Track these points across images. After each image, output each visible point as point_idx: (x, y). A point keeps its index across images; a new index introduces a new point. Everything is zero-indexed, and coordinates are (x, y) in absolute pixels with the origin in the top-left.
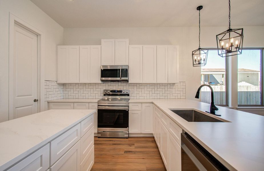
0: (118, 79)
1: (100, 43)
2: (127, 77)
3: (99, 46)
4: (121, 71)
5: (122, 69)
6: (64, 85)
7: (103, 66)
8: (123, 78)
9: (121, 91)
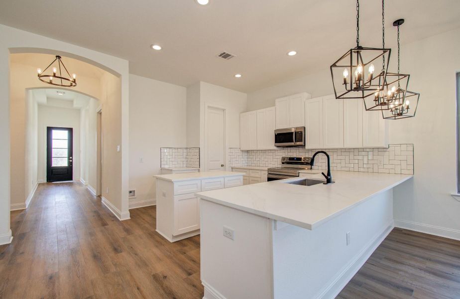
0: (292, 144)
1: (274, 104)
2: (302, 141)
3: (273, 108)
4: (294, 134)
5: (296, 132)
6: (248, 151)
7: (278, 130)
8: (298, 143)
9: (300, 159)
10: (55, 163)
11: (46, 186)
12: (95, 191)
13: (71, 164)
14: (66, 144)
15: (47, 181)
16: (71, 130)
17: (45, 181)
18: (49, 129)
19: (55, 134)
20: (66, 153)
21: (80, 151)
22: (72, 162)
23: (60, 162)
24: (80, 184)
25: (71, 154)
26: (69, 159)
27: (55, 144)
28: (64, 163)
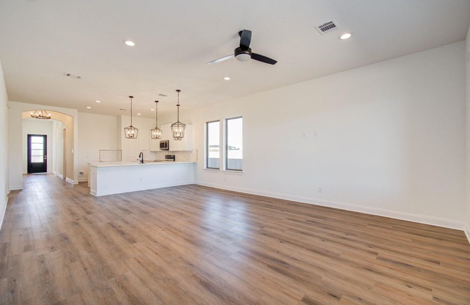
10: (34, 160)
11: (26, 176)
12: (62, 176)
13: (45, 161)
14: (42, 147)
15: (28, 172)
16: (45, 137)
17: (26, 172)
18: (29, 136)
19: (34, 139)
20: (42, 153)
21: (52, 152)
22: (46, 160)
23: (37, 159)
24: (53, 174)
25: (45, 153)
26: (44, 157)
27: (33, 146)
28: (41, 160)
